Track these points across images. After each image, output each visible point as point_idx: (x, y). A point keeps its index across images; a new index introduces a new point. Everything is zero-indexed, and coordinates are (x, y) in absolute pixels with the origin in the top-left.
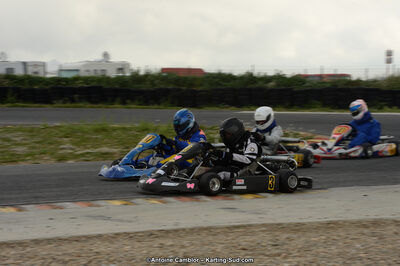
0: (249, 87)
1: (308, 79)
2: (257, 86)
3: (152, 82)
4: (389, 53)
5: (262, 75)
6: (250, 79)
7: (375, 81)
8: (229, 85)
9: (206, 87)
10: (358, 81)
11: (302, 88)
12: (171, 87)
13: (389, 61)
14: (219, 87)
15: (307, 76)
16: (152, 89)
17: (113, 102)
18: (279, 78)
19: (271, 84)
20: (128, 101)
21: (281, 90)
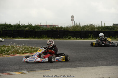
0: (18, 29)
1: (42, 27)
2: (21, 29)
4: (73, 17)
5: (23, 25)
6: (18, 26)
7: (67, 28)
8: (10, 29)
10: (61, 28)
11: (40, 30)
13: (72, 20)
14: (5, 30)
15: (41, 26)
18: (30, 26)
19: (27, 29)
21: (31, 31)
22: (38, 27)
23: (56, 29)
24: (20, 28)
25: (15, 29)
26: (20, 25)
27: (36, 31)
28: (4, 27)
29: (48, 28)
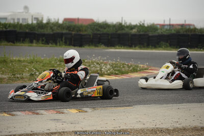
0: (119, 32)
2: (124, 32)
3: (51, 28)
5: (128, 24)
6: (120, 26)
8: (105, 31)
9: (89, 32)
11: (156, 34)
12: (65, 31)
14: (98, 32)
16: (52, 33)
17: (23, 41)
18: (141, 27)
19: (134, 31)
20: (34, 41)
21: (140, 35)
22: (153, 28)
23: (186, 31)
24: (123, 29)
25: (114, 32)
26: (123, 24)
27: (150, 35)
28: (96, 27)
29: (171, 30)
